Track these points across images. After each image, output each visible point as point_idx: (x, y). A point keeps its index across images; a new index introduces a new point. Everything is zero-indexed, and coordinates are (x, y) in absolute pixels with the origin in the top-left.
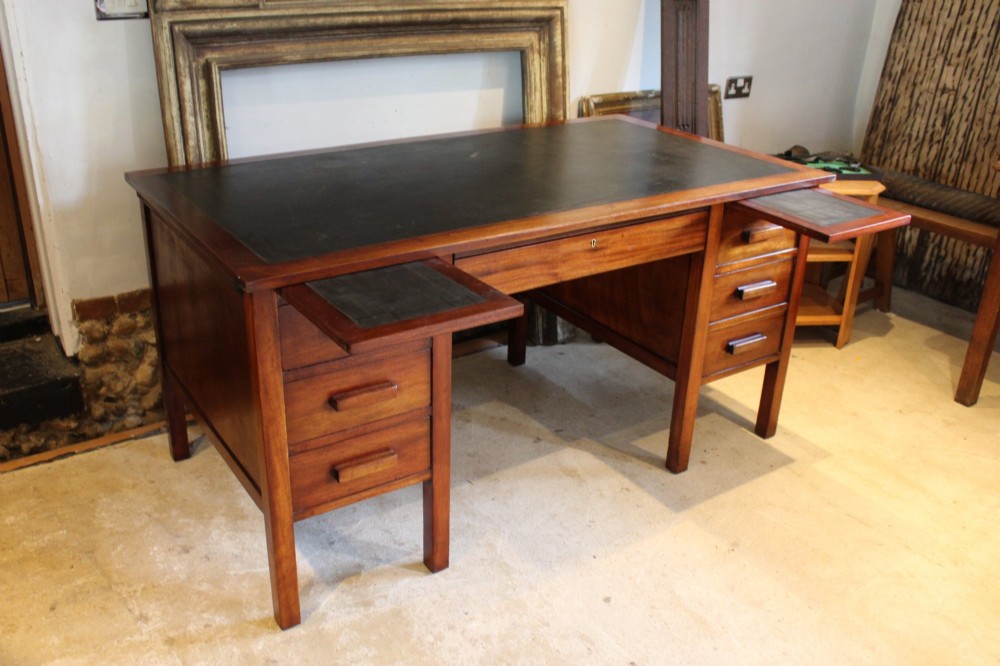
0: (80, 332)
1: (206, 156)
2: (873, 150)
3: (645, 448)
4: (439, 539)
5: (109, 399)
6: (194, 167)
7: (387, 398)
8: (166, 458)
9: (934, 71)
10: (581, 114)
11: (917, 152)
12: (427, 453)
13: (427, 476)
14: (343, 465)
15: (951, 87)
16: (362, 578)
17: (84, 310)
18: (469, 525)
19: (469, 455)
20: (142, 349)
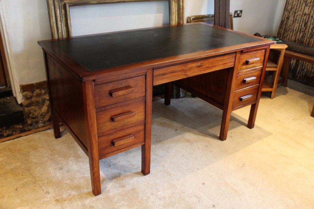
0: (23, 96)
1: (65, 36)
2: (281, 34)
3: (212, 132)
4: (147, 164)
5: (33, 118)
6: (61, 39)
7: (131, 117)
8: (53, 138)
9: (302, 8)
10: (188, 22)
11: (295, 35)
12: (143, 136)
13: (143, 143)
14: (116, 140)
15: (307, 14)
16: (121, 178)
17: (24, 88)
18: (155, 159)
19: (154, 135)
20: (44, 101)
